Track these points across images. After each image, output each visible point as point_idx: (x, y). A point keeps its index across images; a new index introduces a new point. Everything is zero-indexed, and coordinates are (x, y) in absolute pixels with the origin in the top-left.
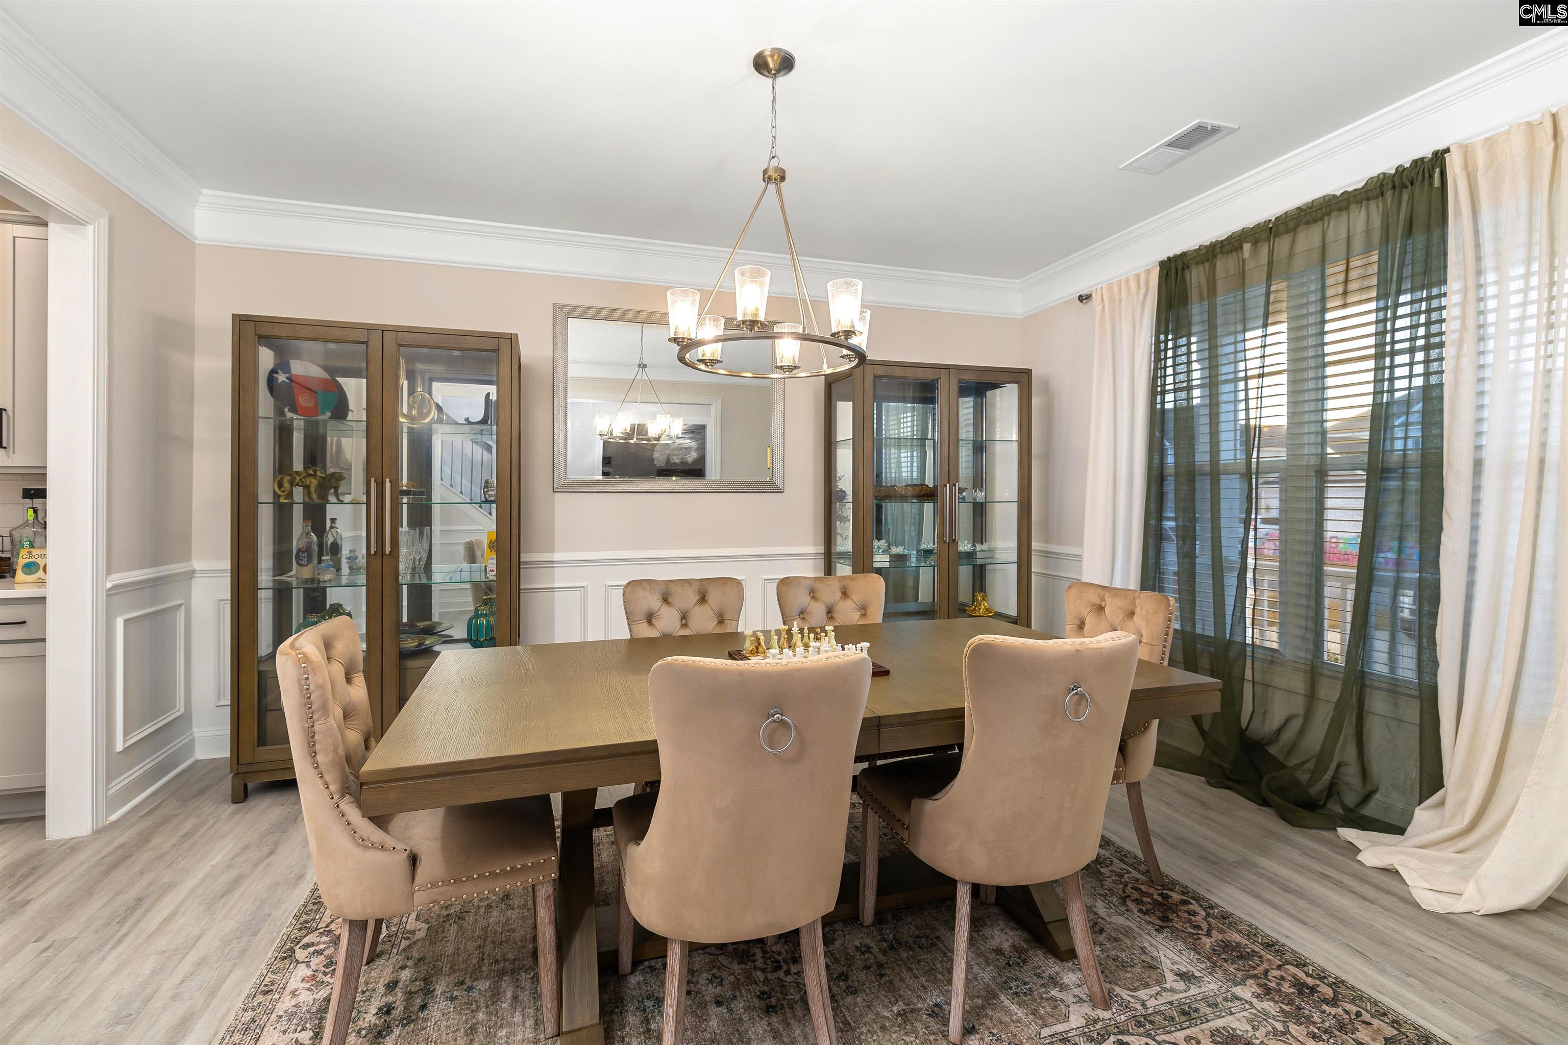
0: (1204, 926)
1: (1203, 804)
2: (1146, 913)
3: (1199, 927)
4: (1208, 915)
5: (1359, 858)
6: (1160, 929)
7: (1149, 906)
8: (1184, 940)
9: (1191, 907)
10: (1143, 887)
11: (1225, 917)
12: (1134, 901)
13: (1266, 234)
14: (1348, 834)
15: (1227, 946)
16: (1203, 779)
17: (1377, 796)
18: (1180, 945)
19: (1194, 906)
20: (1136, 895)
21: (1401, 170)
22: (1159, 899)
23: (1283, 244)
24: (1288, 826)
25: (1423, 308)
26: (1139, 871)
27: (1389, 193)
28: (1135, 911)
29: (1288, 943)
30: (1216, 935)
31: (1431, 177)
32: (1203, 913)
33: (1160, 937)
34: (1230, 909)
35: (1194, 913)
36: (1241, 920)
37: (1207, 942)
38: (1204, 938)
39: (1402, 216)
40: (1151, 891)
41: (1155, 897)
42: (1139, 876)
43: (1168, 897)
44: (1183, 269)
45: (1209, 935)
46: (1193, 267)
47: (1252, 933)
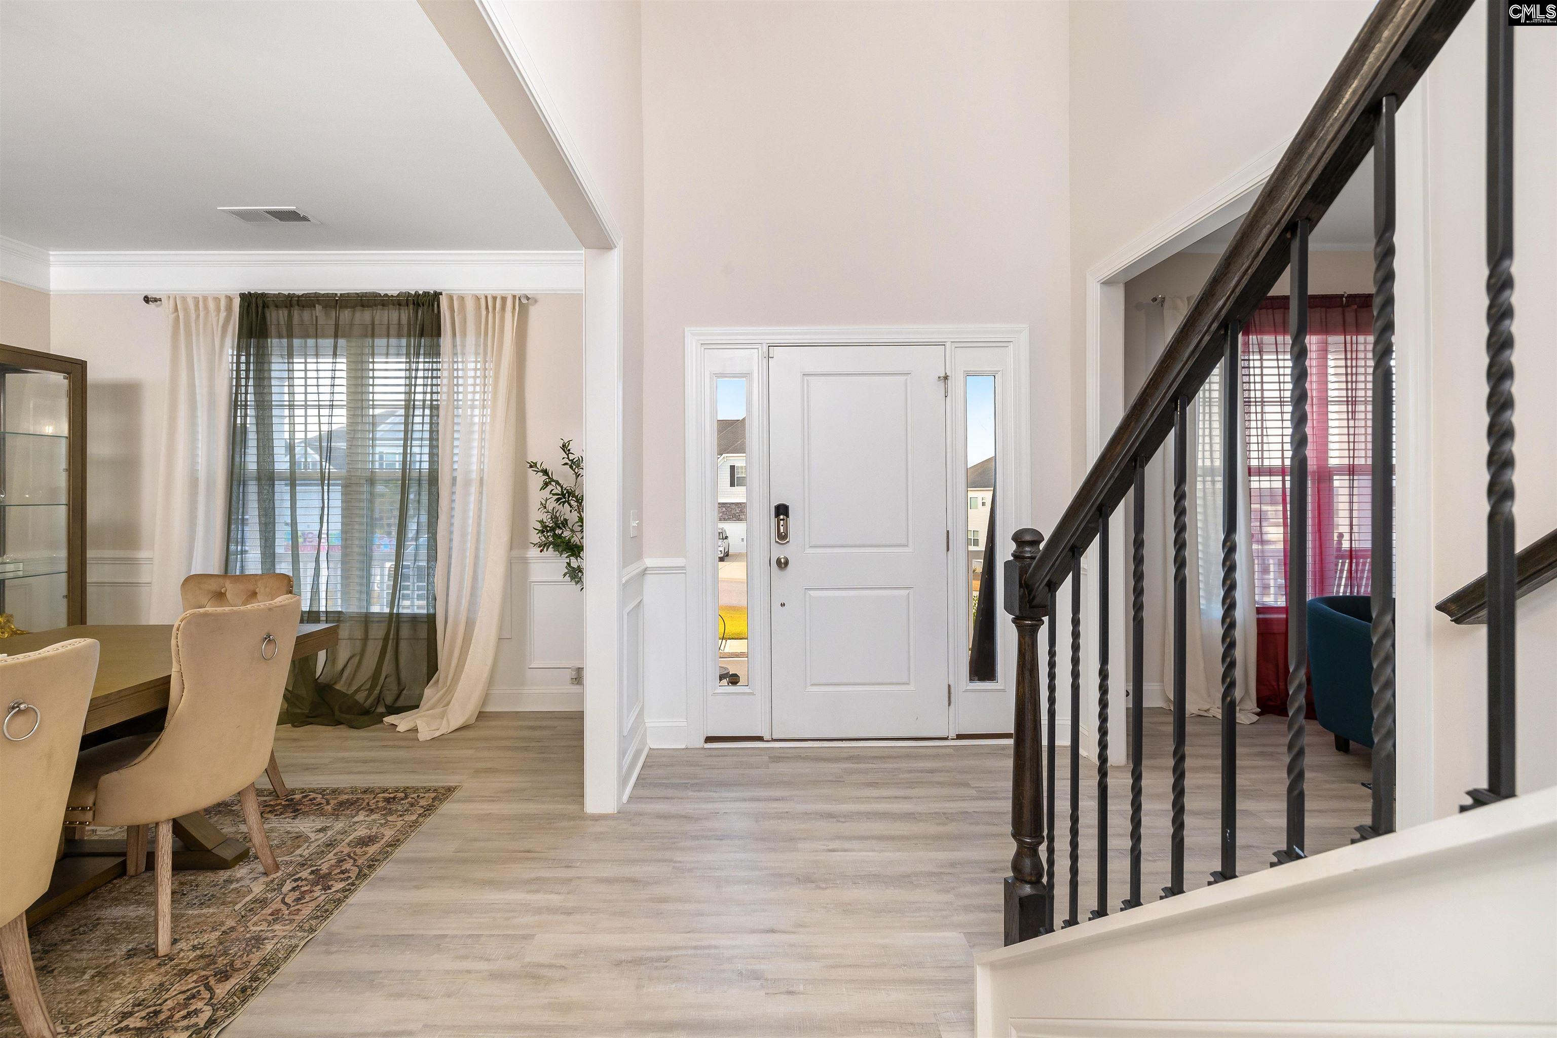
0: (324, 801)
1: (295, 740)
2: (282, 813)
3: (321, 804)
4: (323, 795)
5: (397, 730)
6: (294, 818)
7: (281, 810)
8: (314, 814)
9: (311, 797)
10: (272, 803)
11: (334, 791)
12: (268, 813)
13: (333, 304)
14: (389, 719)
15: (341, 804)
16: (290, 725)
17: (404, 692)
18: (312, 818)
19: (313, 795)
20: (268, 809)
21: (417, 295)
22: (287, 803)
23: (346, 315)
24: (355, 730)
25: (429, 383)
26: (264, 796)
27: (411, 306)
28: (273, 817)
29: (374, 785)
30: (332, 802)
31: (433, 306)
32: (321, 796)
33: (297, 821)
34: (335, 786)
35: (314, 799)
36: (345, 788)
37: (329, 808)
38: (325, 807)
39: (418, 322)
40: (279, 802)
41: (283, 803)
42: (265, 798)
43: (292, 800)
44: (264, 307)
45: (328, 803)
46: (272, 308)
47: (354, 790)
